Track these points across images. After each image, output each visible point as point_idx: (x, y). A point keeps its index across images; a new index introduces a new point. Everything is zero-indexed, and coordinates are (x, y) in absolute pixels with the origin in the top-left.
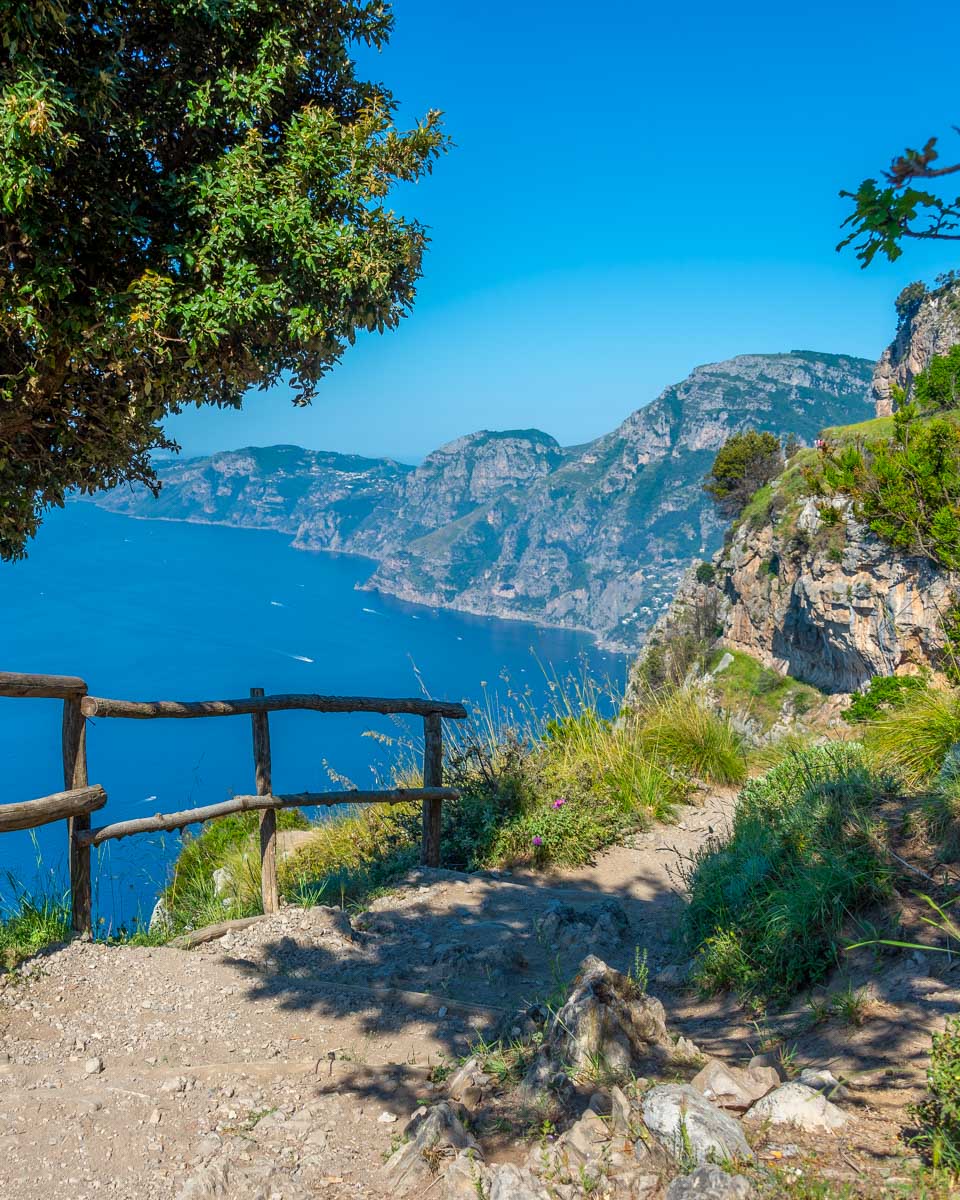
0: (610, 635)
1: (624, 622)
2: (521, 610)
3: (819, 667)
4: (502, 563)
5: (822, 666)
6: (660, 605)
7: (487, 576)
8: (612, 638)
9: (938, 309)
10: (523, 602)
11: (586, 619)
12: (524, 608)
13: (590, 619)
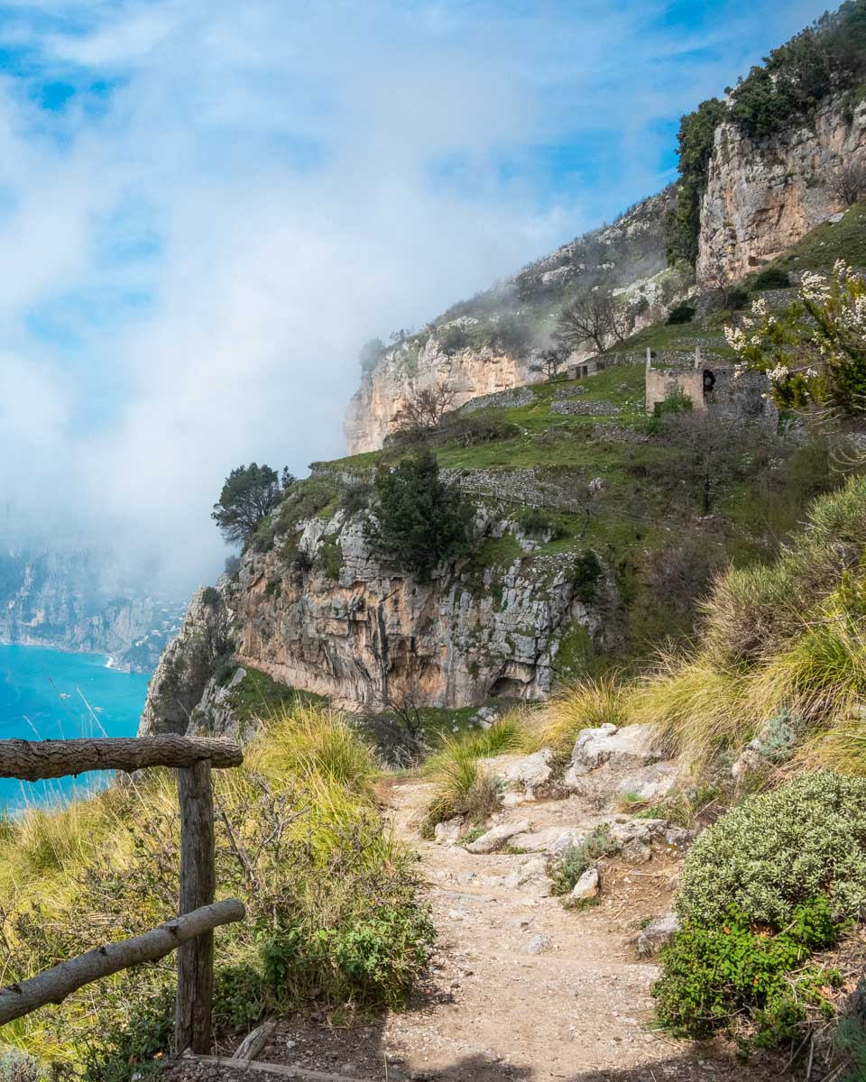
0: (125, 657)
1: (137, 645)
2: (43, 637)
3: (321, 677)
4: (24, 593)
5: (324, 676)
6: (169, 628)
7: (11, 606)
8: (127, 660)
9: (394, 361)
10: (44, 630)
11: (103, 643)
12: (46, 635)
13: (107, 643)
